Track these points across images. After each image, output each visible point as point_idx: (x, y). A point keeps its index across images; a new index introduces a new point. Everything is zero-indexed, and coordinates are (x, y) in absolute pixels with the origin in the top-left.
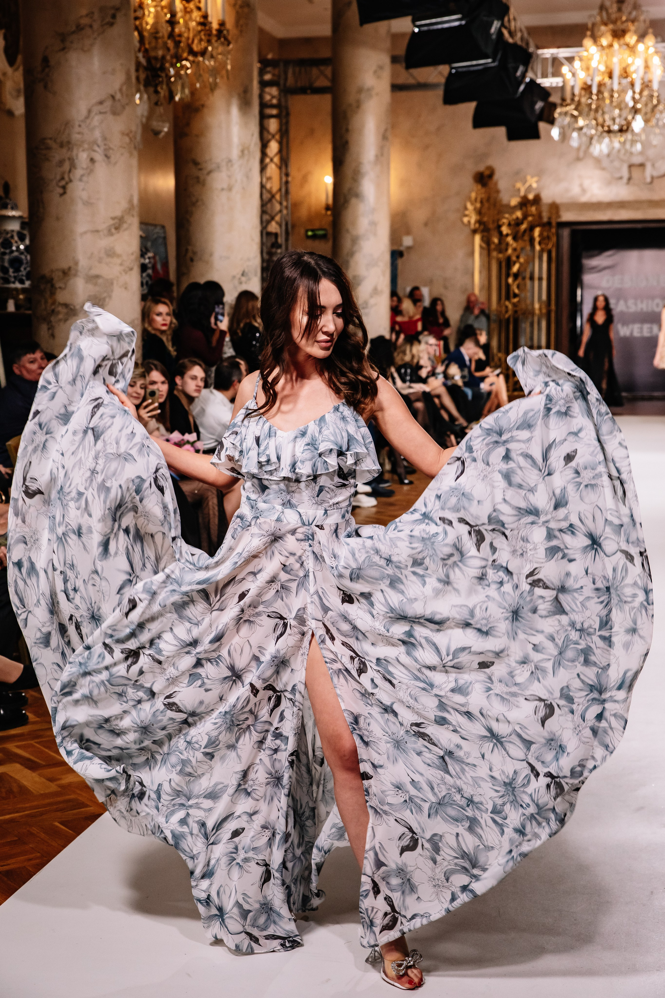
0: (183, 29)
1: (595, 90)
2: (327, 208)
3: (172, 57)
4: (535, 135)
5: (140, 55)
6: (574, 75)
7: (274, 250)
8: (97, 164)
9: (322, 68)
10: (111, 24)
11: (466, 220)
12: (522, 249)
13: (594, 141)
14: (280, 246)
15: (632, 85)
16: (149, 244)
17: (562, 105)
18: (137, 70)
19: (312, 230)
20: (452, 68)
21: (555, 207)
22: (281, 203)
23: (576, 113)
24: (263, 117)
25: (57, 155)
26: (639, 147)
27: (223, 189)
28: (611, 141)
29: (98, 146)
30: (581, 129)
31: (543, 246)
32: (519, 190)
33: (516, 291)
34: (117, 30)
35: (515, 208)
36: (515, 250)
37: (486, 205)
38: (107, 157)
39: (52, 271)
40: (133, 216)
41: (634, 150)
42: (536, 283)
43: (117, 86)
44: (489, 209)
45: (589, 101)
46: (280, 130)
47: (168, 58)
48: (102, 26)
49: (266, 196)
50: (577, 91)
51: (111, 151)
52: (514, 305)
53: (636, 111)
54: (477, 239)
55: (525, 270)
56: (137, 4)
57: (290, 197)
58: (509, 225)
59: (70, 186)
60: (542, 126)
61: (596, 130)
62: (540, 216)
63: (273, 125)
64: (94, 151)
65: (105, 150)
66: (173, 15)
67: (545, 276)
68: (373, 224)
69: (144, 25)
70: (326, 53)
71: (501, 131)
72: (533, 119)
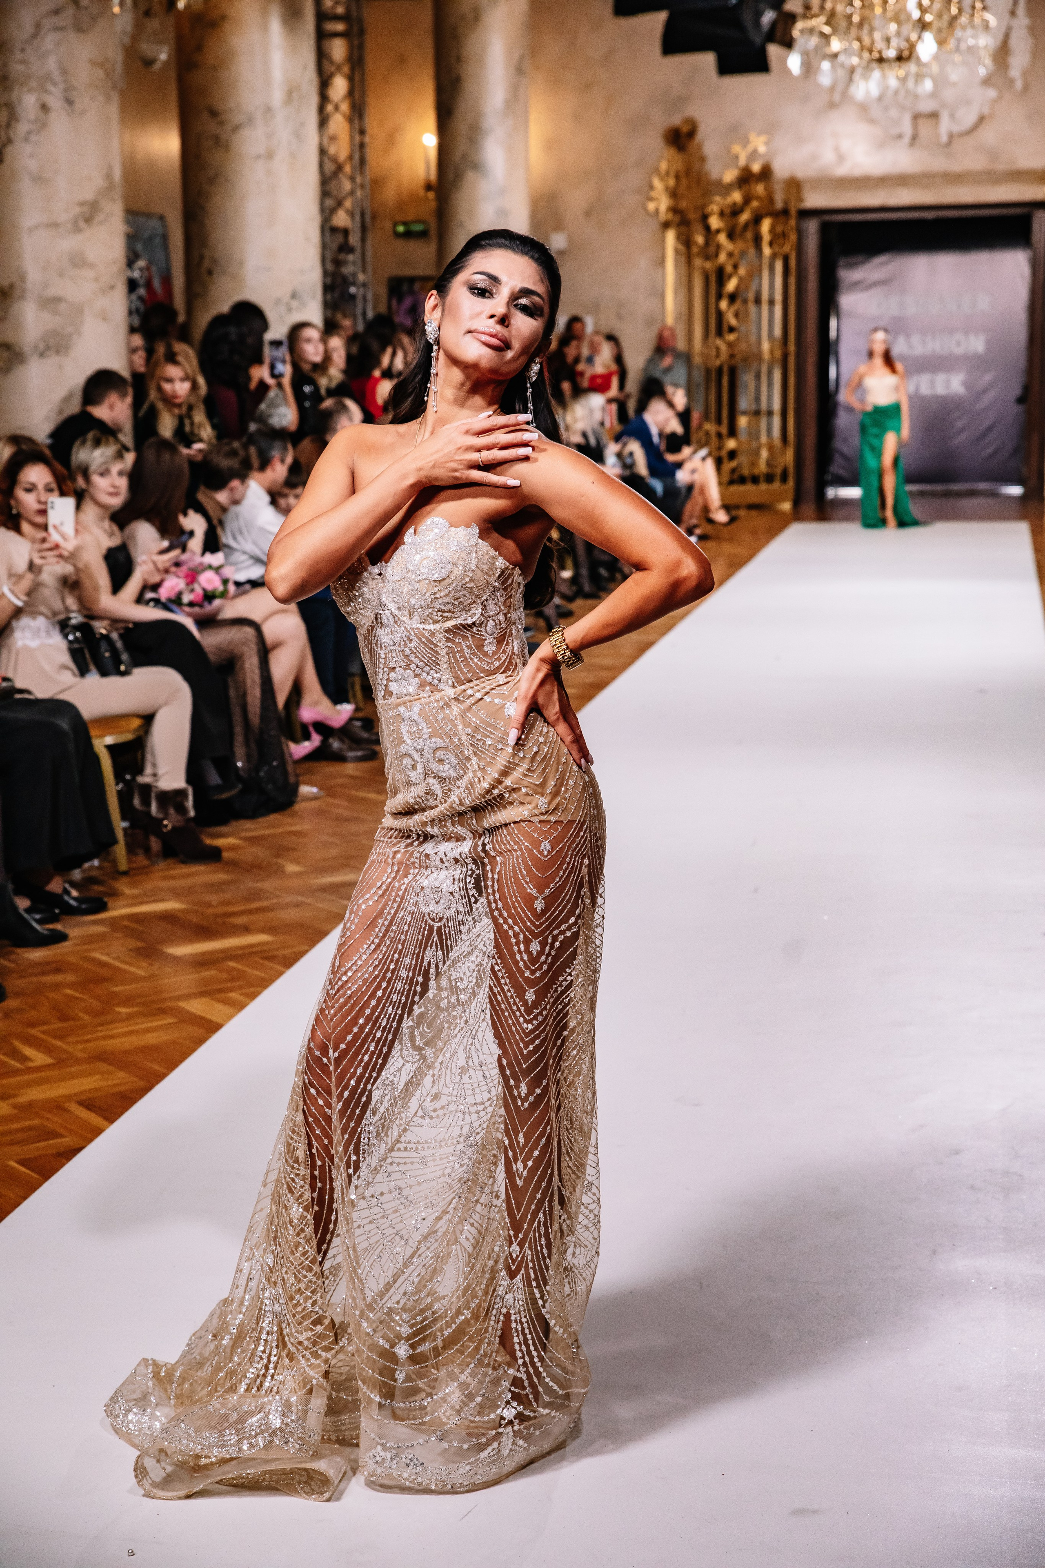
2: (428, 187)
4: (763, 66)
7: (342, 256)
8: (53, 115)
11: (651, 206)
12: (743, 253)
13: (857, 76)
14: (351, 250)
16: (139, 247)
17: (805, 17)
19: (405, 224)
21: (794, 185)
22: (352, 179)
23: (827, 30)
24: (322, 36)
26: (928, 85)
27: (258, 157)
28: (884, 76)
29: (54, 84)
30: (835, 56)
31: (777, 249)
32: (736, 157)
33: (733, 322)
35: (729, 187)
36: (730, 255)
37: (684, 182)
38: (69, 102)
40: (113, 200)
41: (920, 90)
42: (765, 308)
44: (689, 187)
45: (849, 10)
46: (350, 58)
49: (329, 167)
51: (75, 93)
52: (730, 345)
53: (923, 26)
54: (671, 237)
55: (747, 289)
57: (368, 170)
58: (722, 214)
59: (10, 151)
60: (773, 50)
61: (861, 57)
62: (771, 200)
63: (338, 49)
64: (47, 91)
65: (66, 90)
67: (778, 296)
71: (708, 60)
72: (758, 40)
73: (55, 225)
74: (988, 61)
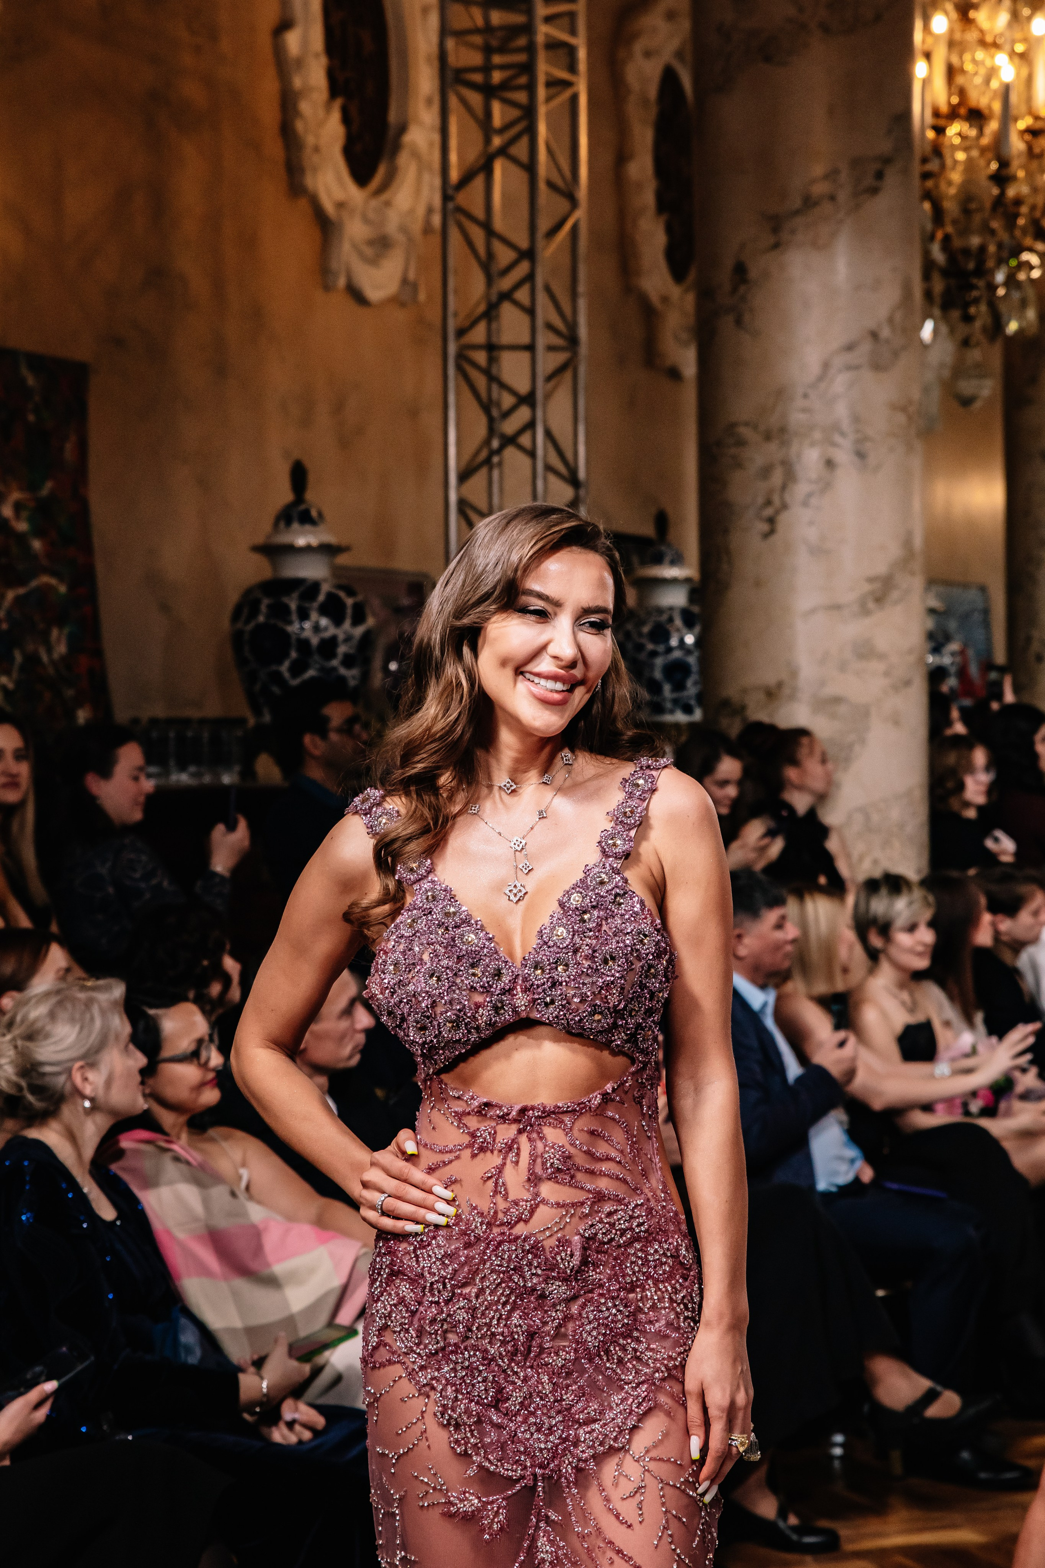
0: (1025, 190)
3: (999, 247)
5: (934, 247)
8: (840, 472)
10: (874, 191)
16: (952, 625)
18: (927, 276)
25: (758, 457)
29: (843, 434)
34: (884, 201)
38: (861, 455)
39: (745, 691)
40: (912, 573)
43: (882, 312)
47: (992, 249)
48: (856, 194)
51: (868, 445)
56: (928, 149)
59: (783, 519)
64: (834, 444)
65: (857, 441)
66: (1004, 164)
69: (943, 186)
73: (836, 607)
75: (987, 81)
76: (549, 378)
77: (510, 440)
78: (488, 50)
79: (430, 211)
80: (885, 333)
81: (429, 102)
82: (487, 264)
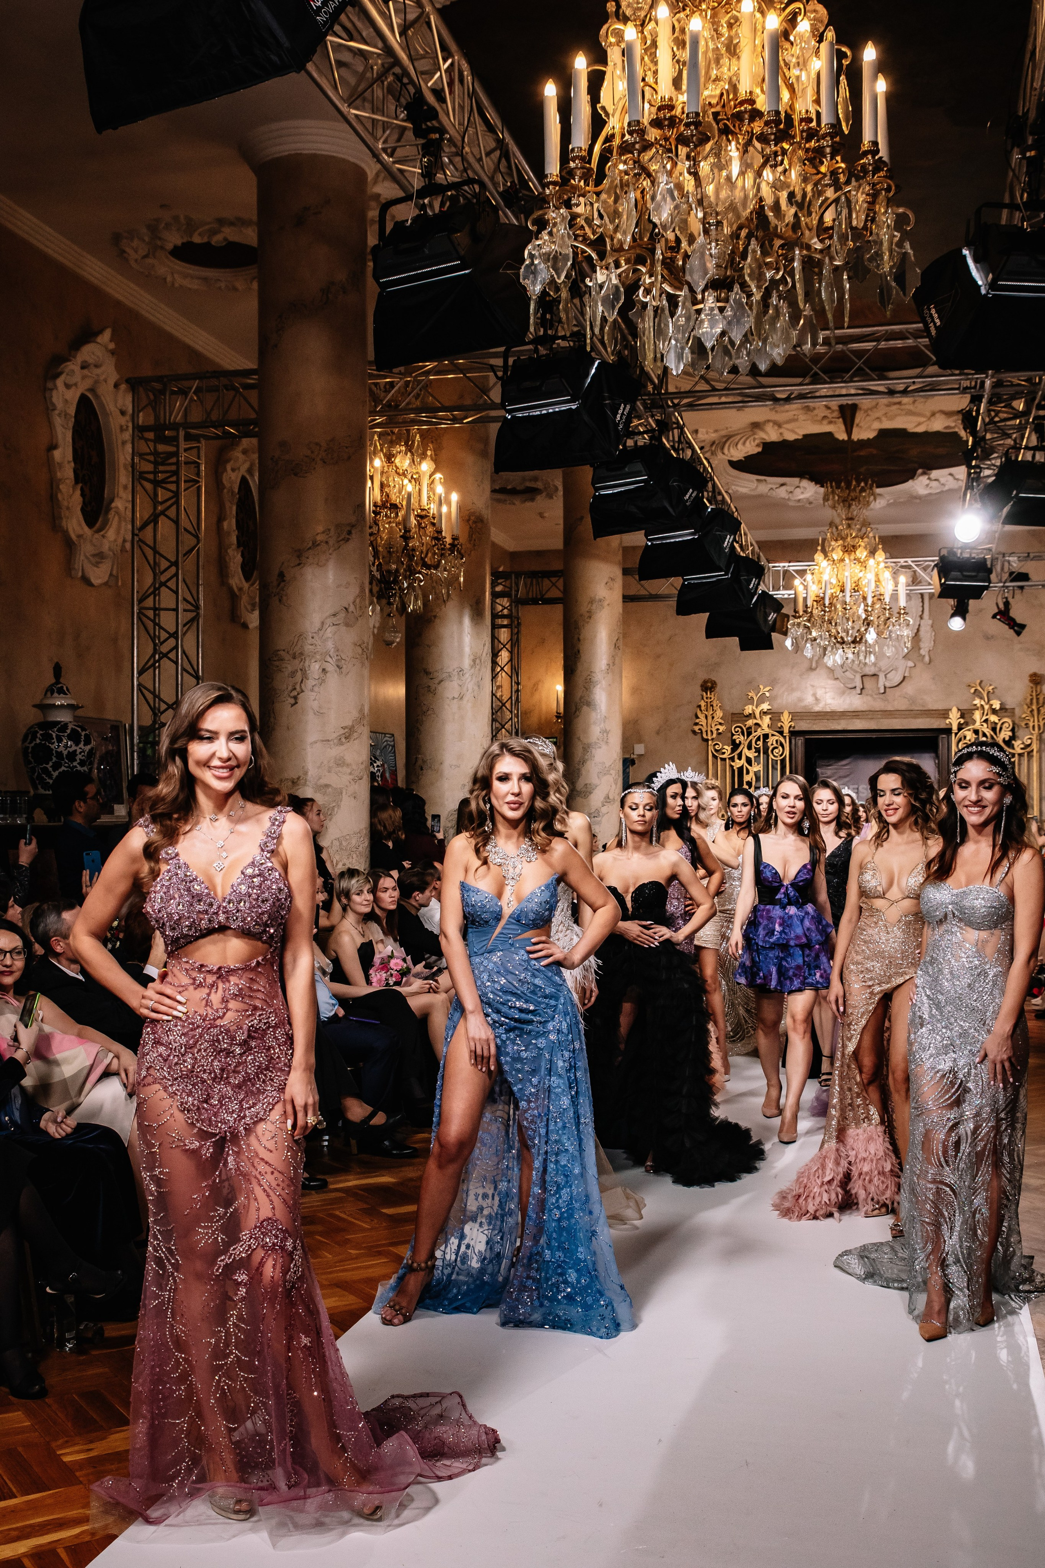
0: (417, 544)
1: (827, 603)
2: (558, 716)
3: (405, 570)
4: (769, 646)
5: (374, 569)
6: (806, 588)
8: (329, 675)
9: (554, 580)
10: (348, 540)
11: (698, 728)
12: (756, 757)
13: (827, 652)
15: (865, 598)
16: (378, 753)
17: (795, 617)
18: (371, 583)
20: (685, 580)
22: (511, 712)
23: (808, 624)
24: (494, 627)
25: (289, 667)
26: (872, 658)
27: (453, 698)
28: (844, 652)
29: (331, 657)
30: (815, 640)
32: (752, 699)
34: (351, 546)
35: (748, 717)
36: (748, 758)
38: (339, 667)
40: (363, 725)
41: (867, 661)
43: (351, 598)
45: (821, 613)
46: (511, 639)
47: (402, 571)
48: (338, 541)
49: (497, 704)
50: (809, 604)
51: (343, 662)
53: (868, 623)
54: (710, 747)
56: (372, 522)
57: (520, 705)
58: (743, 733)
59: (301, 697)
60: (775, 636)
61: (829, 641)
63: (504, 635)
64: (326, 662)
65: (338, 660)
66: (407, 530)
68: (605, 732)
69: (379, 540)
70: (557, 565)
71: (733, 641)
72: (766, 630)
73: (327, 741)
74: (909, 645)
75: (400, 492)
76: (184, 625)
77: (165, 655)
78: (156, 464)
79: (124, 541)
80: (352, 608)
81: (125, 487)
82: (154, 567)
